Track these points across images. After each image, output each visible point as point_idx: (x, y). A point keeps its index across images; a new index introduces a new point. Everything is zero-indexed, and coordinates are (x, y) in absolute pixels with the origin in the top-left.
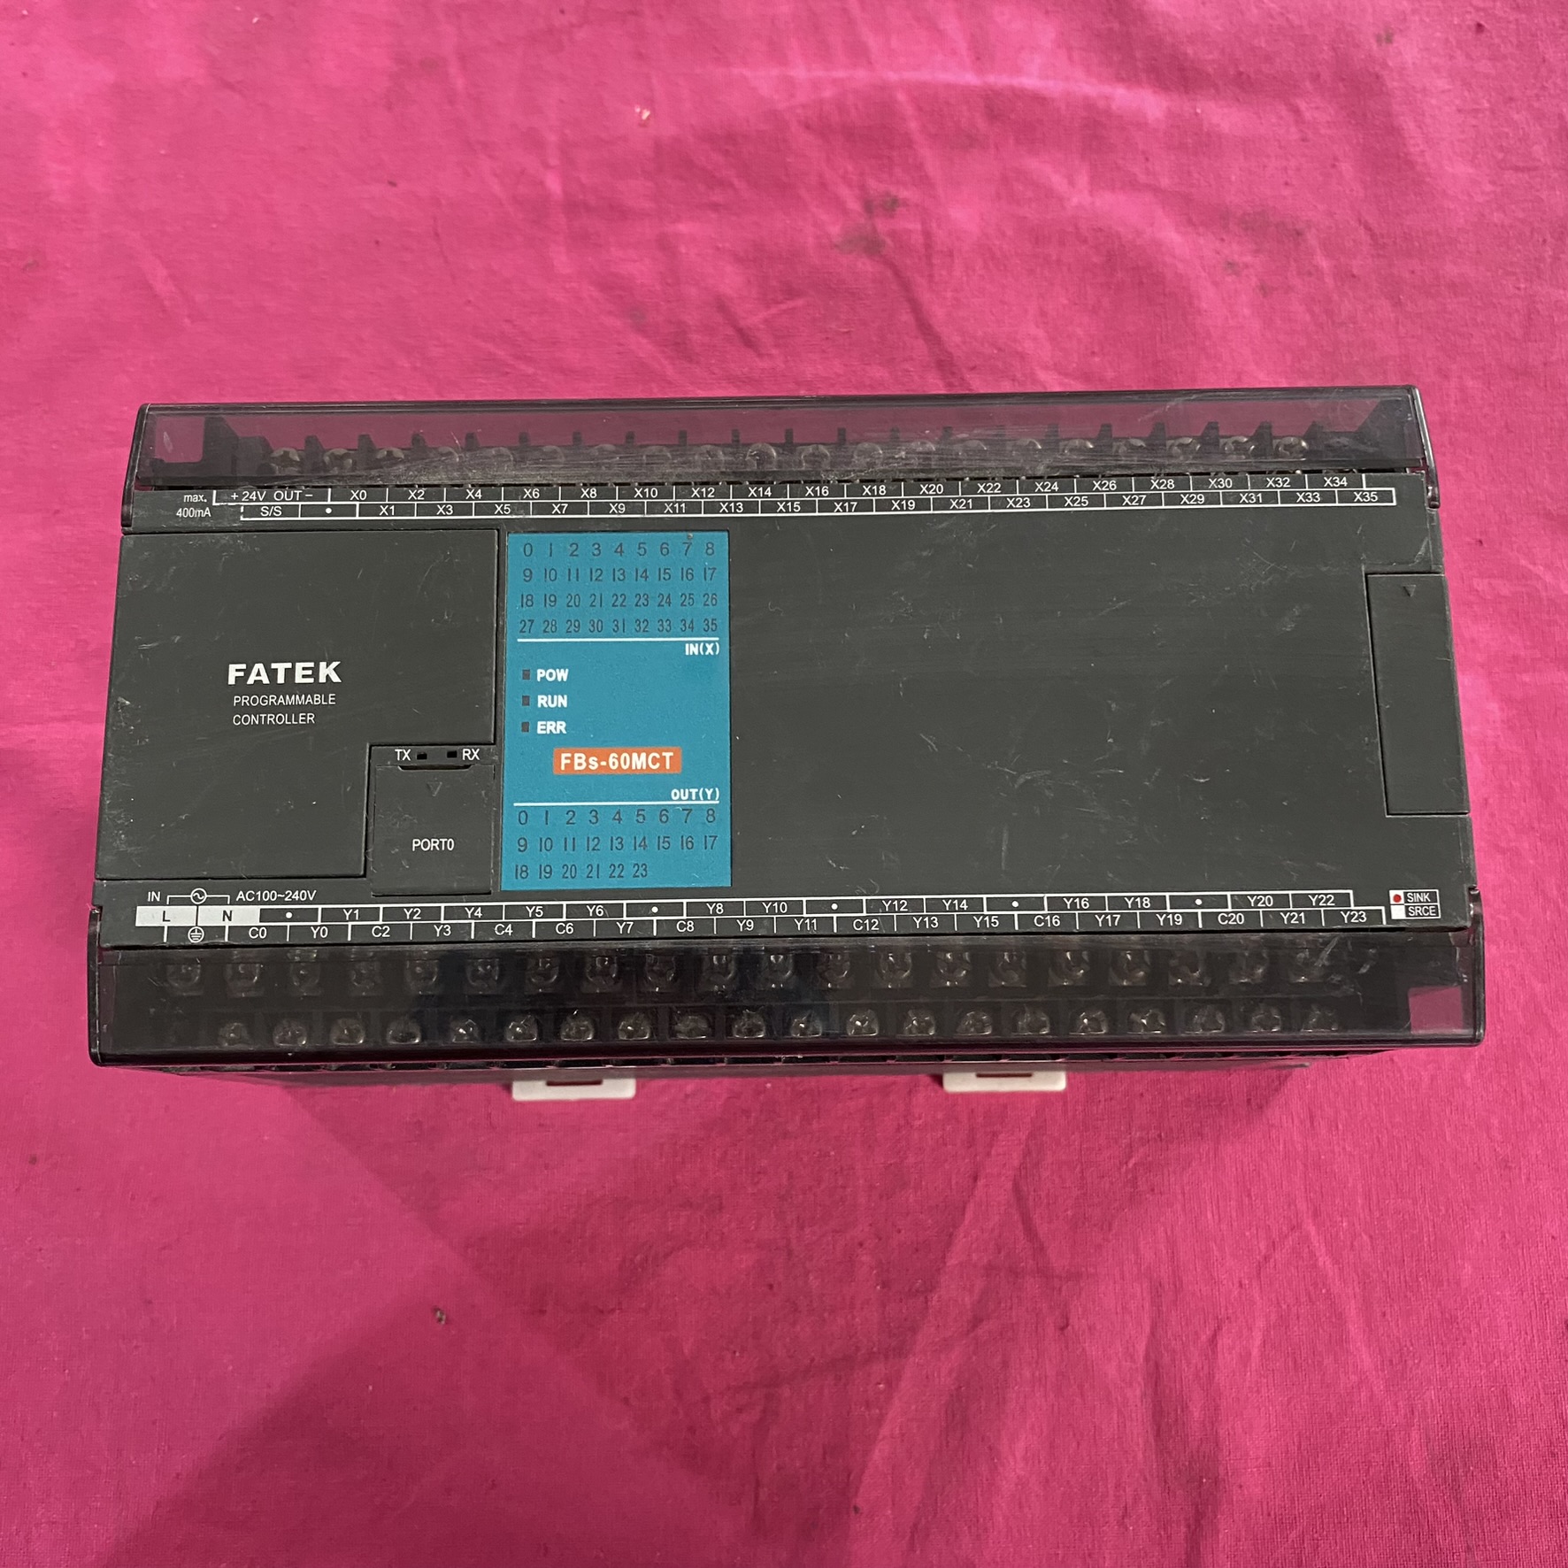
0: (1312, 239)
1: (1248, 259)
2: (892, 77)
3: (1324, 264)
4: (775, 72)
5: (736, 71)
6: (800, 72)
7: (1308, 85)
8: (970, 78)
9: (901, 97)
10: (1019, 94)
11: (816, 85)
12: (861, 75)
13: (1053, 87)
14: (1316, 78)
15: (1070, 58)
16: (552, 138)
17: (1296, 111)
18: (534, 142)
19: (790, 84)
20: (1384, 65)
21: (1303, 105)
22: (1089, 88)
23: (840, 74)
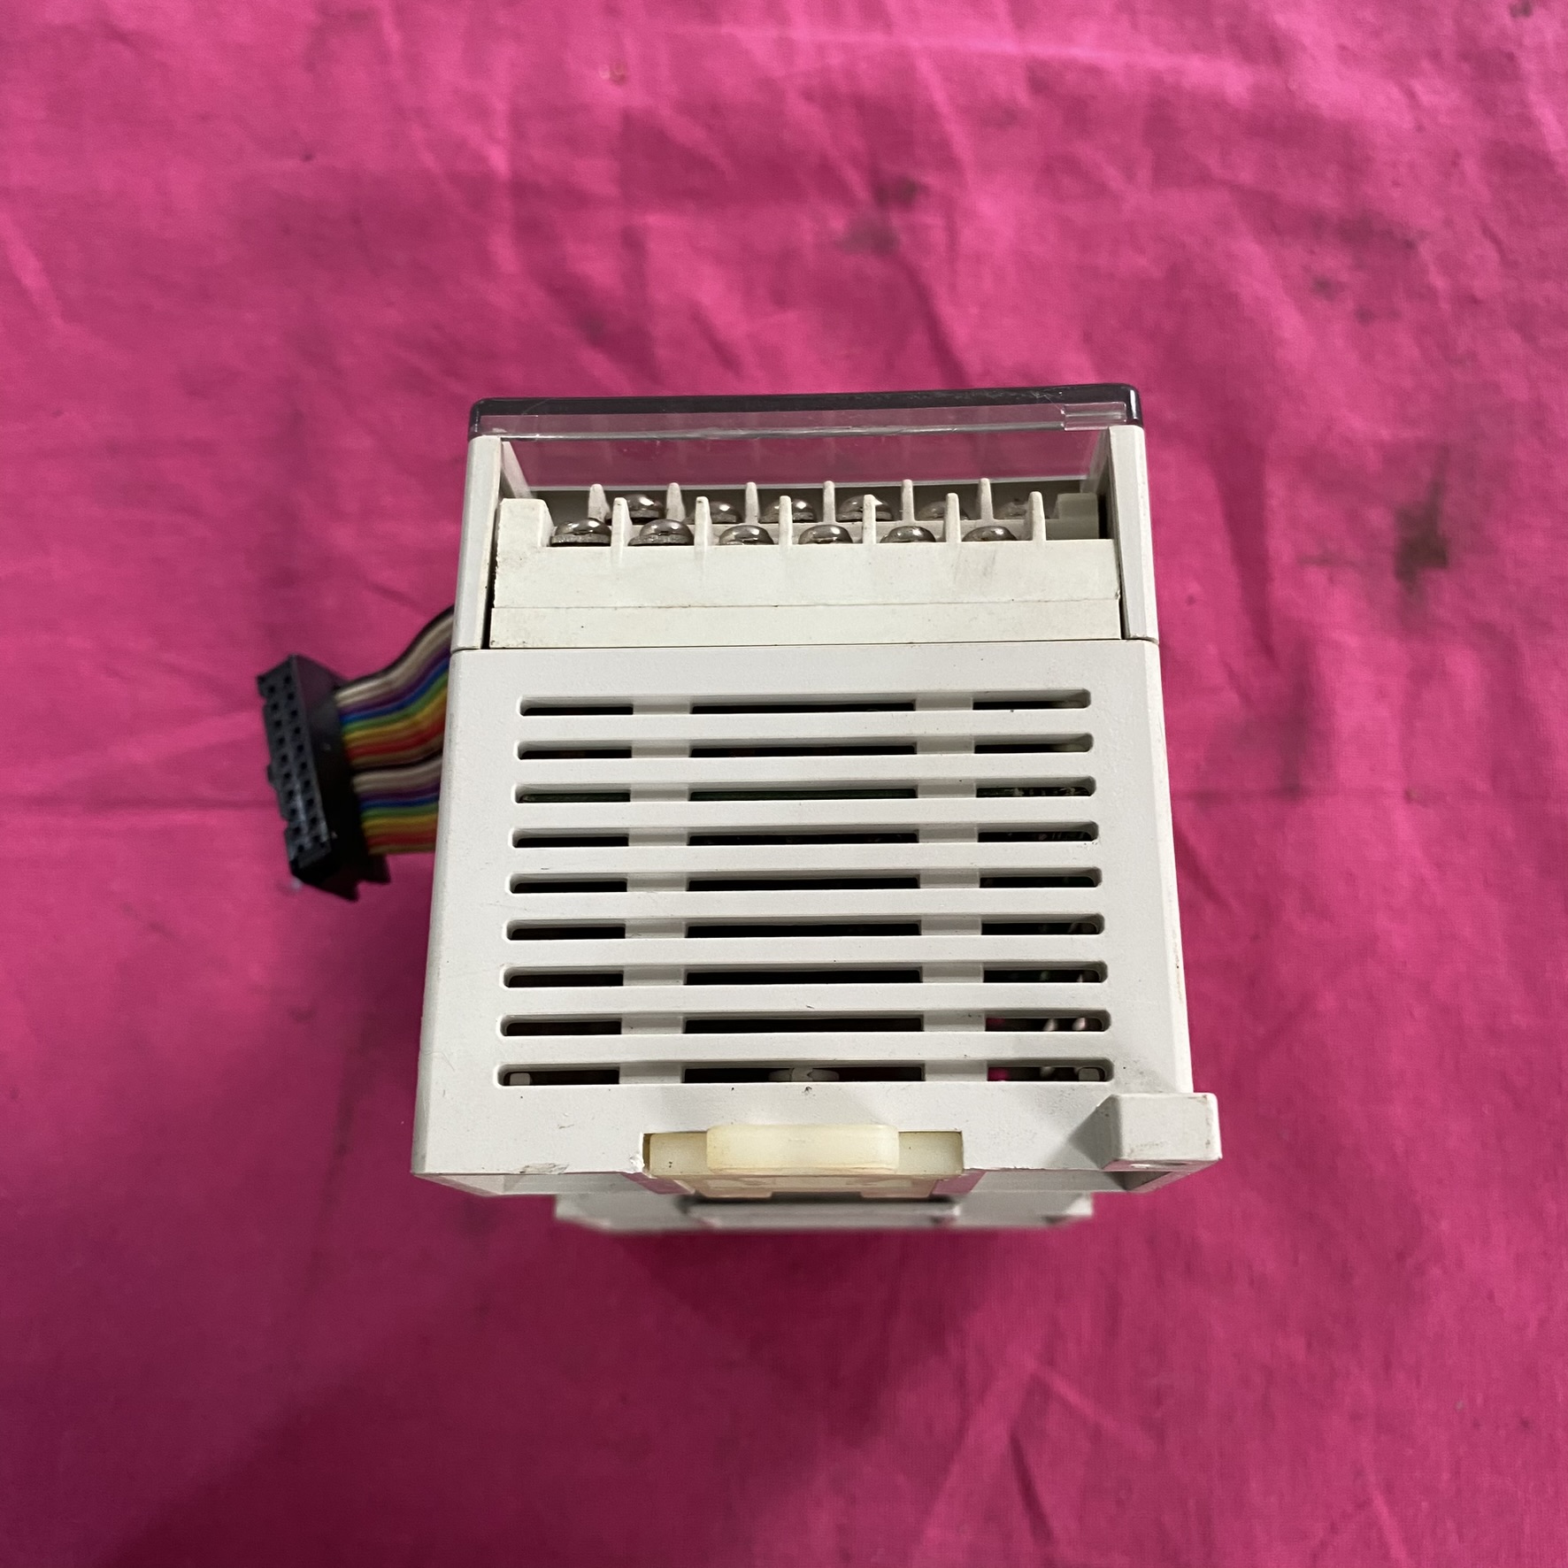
0: (1425, 251)
1: (1344, 277)
2: (914, 43)
3: (1439, 282)
4: (773, 32)
5: (726, 29)
6: (804, 32)
7: (1426, 64)
8: (1009, 46)
9: (925, 67)
10: (1070, 64)
11: (821, 49)
12: (877, 39)
13: (1110, 59)
14: (1435, 56)
15: (1135, 26)
16: (500, 106)
17: (1411, 95)
18: (479, 110)
19: (786, 48)
20: (1520, 45)
21: (1418, 87)
22: (1157, 60)
23: (852, 37)
